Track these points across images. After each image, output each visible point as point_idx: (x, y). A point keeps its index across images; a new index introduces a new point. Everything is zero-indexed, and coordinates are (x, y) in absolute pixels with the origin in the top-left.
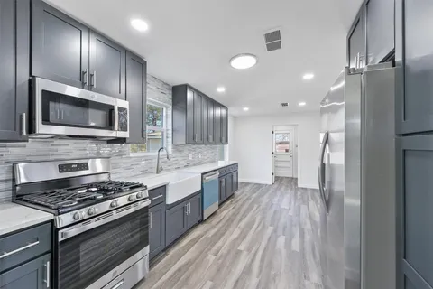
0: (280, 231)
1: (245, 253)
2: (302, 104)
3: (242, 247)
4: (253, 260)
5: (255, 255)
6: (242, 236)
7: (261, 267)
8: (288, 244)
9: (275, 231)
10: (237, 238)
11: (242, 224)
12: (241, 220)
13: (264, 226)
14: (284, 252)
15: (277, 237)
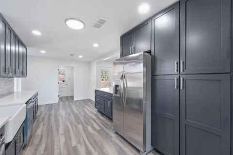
0: (86, 125)
1: (79, 145)
2: (81, 57)
3: (74, 144)
4: (86, 146)
5: (85, 143)
6: (68, 138)
7: (93, 146)
8: (94, 128)
9: (83, 126)
10: (66, 141)
11: (61, 131)
12: (58, 130)
13: (75, 126)
14: (96, 133)
15: (87, 128)
